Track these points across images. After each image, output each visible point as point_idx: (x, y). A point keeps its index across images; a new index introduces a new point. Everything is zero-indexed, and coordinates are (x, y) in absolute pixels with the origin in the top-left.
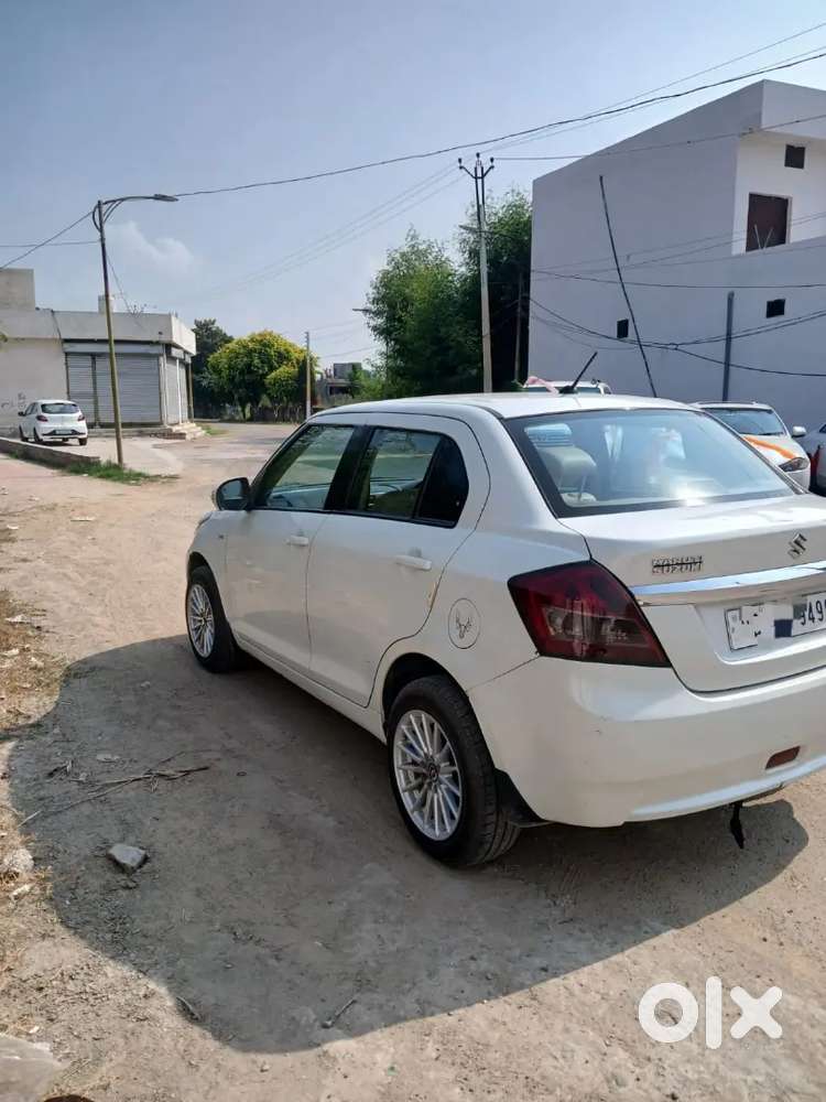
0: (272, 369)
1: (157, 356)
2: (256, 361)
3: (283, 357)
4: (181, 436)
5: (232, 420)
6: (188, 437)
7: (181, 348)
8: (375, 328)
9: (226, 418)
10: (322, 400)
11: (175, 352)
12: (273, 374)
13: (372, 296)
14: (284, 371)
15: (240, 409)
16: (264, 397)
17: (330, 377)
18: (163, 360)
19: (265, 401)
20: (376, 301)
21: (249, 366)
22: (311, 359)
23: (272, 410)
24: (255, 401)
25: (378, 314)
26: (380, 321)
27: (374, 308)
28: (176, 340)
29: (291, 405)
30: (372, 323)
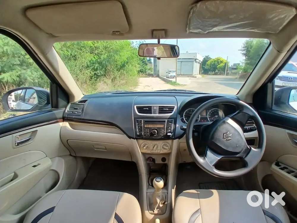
0: (219, 64)
1: (193, 61)
2: (216, 63)
3: (221, 62)
4: (196, 77)
5: (210, 75)
6: (197, 77)
7: (198, 60)
8: (243, 54)
9: (209, 74)
10: (230, 70)
11: (197, 60)
12: (219, 65)
13: (243, 46)
14: (222, 65)
15: (211, 72)
16: (217, 70)
17: (233, 66)
18: (194, 62)
19: (217, 71)
20: (244, 47)
21: (214, 64)
22: (228, 62)
23: (218, 73)
24: (215, 71)
25: (244, 50)
26: (244, 52)
27: (243, 49)
28: (197, 58)
29: (222, 72)
30: (242, 53)
